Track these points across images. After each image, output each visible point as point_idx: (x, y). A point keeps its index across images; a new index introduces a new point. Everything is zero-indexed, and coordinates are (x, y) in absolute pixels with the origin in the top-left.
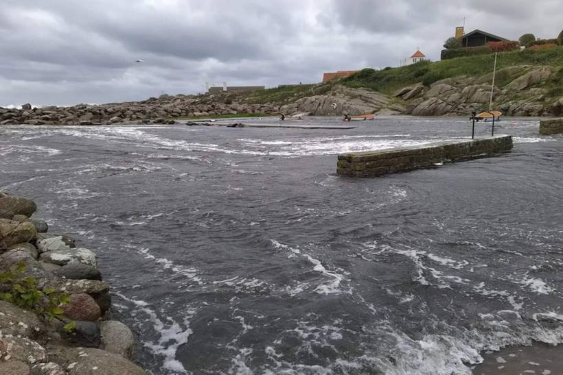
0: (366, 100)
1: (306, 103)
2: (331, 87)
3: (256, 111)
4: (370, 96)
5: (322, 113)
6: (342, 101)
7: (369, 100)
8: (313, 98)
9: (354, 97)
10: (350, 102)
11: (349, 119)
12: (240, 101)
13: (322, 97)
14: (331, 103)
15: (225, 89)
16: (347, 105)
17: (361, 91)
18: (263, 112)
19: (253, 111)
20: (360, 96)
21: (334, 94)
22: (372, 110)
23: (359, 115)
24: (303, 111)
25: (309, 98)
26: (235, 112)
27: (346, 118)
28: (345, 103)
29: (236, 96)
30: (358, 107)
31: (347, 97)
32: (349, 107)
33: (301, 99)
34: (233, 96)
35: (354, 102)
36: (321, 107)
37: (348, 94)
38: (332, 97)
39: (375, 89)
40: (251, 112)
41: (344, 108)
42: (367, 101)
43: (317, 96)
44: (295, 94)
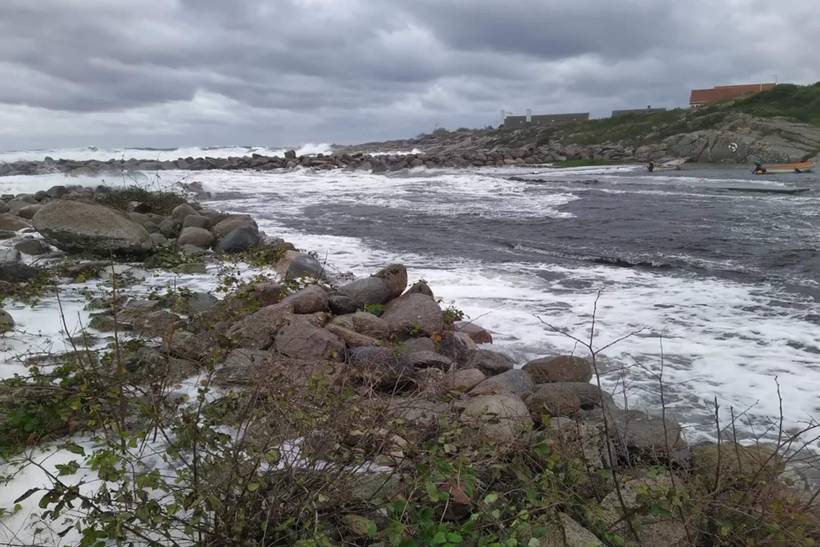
0: (790, 138)
1: (680, 143)
2: (723, 116)
3: (596, 157)
4: (796, 130)
5: (710, 159)
6: (747, 140)
7: (794, 137)
8: (695, 135)
9: (766, 132)
10: (762, 142)
11: (764, 171)
12: (562, 138)
13: (710, 134)
14: (728, 142)
15: (529, 120)
16: (757, 146)
17: (777, 122)
18: (606, 157)
19: (592, 157)
20: (779, 130)
21: (733, 129)
22: (803, 154)
23: (778, 162)
24: (676, 156)
25: (688, 135)
26: (564, 158)
27: (758, 169)
28: (753, 143)
29: (554, 130)
30: (775, 149)
31: (755, 134)
32: (760, 150)
33: (672, 137)
34: (550, 132)
35: (768, 140)
36: (708, 149)
37: (756, 128)
38: (730, 133)
39: (802, 119)
40: (587, 158)
41: (750, 152)
42: (790, 140)
43: (702, 132)
44: (654, 128)
